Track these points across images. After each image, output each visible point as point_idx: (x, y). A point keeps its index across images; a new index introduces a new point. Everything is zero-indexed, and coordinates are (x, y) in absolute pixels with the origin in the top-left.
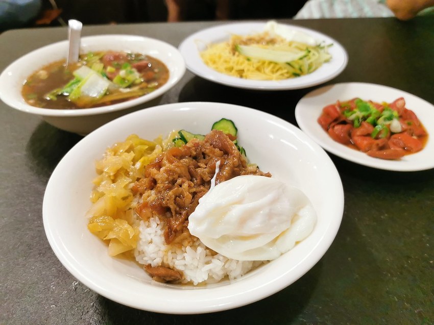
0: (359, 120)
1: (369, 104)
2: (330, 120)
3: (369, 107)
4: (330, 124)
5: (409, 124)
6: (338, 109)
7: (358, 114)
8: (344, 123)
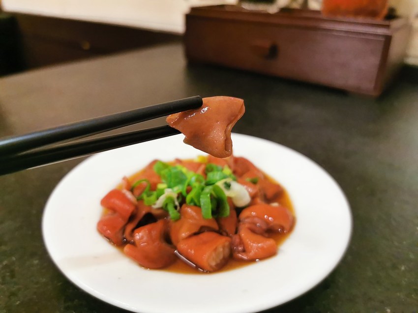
0: (174, 202)
1: (180, 167)
2: (121, 222)
3: (182, 173)
4: (123, 229)
5: (254, 182)
6: (129, 195)
7: (169, 192)
8: (149, 218)
